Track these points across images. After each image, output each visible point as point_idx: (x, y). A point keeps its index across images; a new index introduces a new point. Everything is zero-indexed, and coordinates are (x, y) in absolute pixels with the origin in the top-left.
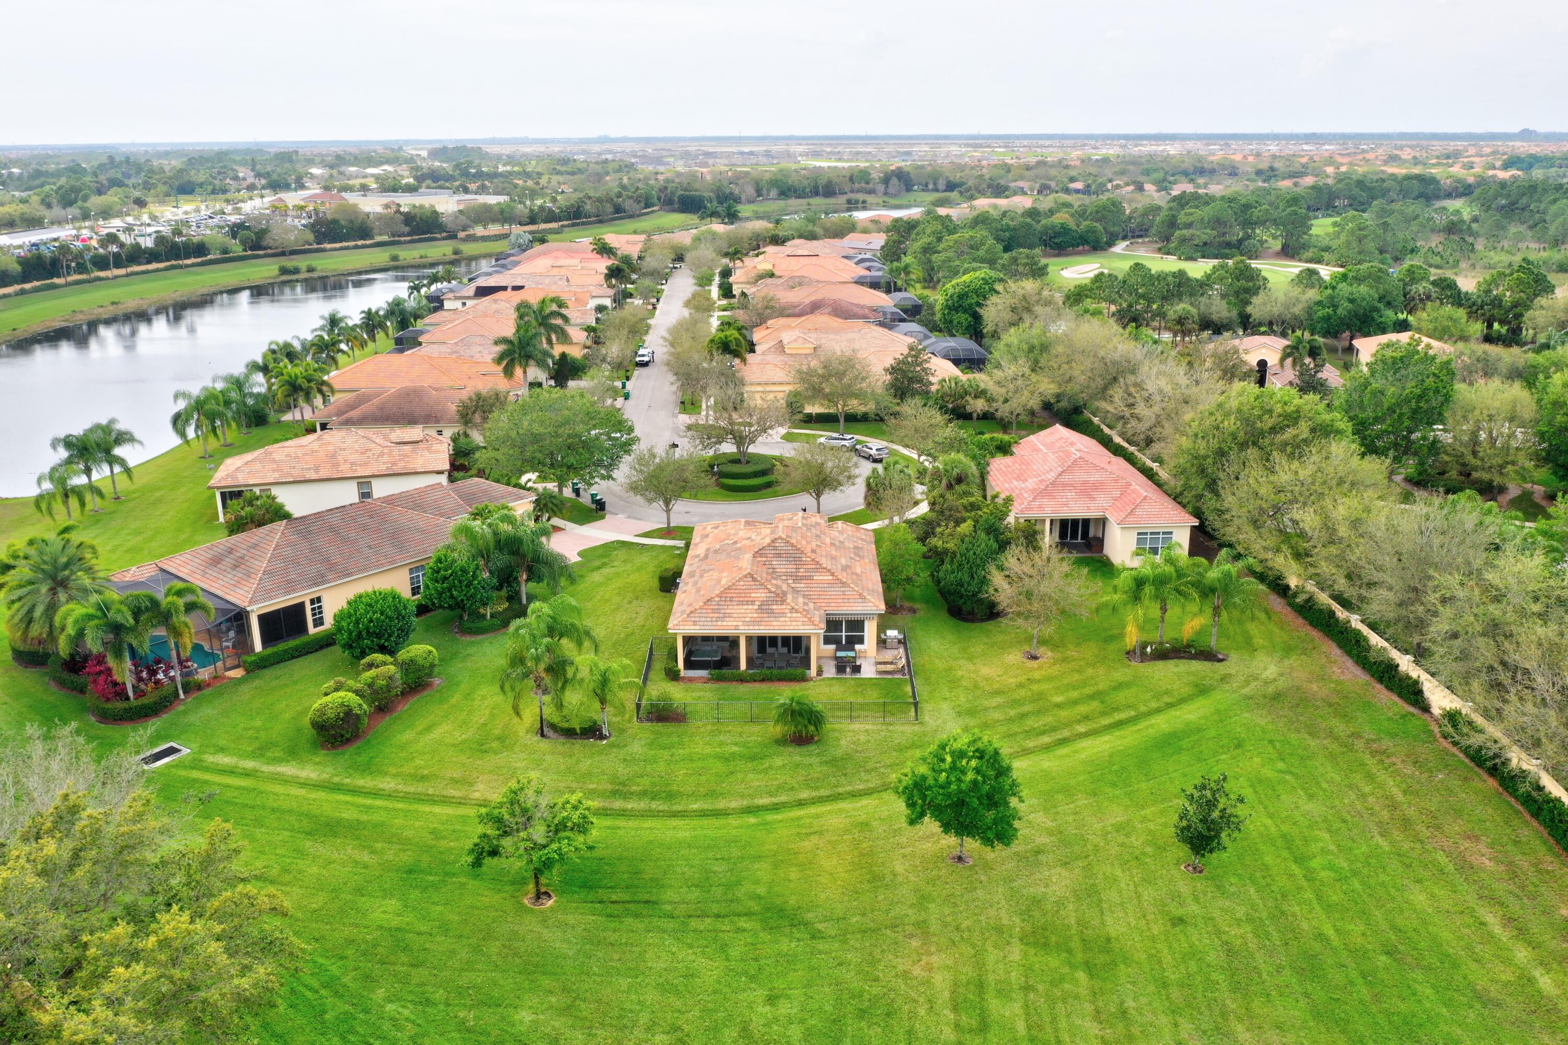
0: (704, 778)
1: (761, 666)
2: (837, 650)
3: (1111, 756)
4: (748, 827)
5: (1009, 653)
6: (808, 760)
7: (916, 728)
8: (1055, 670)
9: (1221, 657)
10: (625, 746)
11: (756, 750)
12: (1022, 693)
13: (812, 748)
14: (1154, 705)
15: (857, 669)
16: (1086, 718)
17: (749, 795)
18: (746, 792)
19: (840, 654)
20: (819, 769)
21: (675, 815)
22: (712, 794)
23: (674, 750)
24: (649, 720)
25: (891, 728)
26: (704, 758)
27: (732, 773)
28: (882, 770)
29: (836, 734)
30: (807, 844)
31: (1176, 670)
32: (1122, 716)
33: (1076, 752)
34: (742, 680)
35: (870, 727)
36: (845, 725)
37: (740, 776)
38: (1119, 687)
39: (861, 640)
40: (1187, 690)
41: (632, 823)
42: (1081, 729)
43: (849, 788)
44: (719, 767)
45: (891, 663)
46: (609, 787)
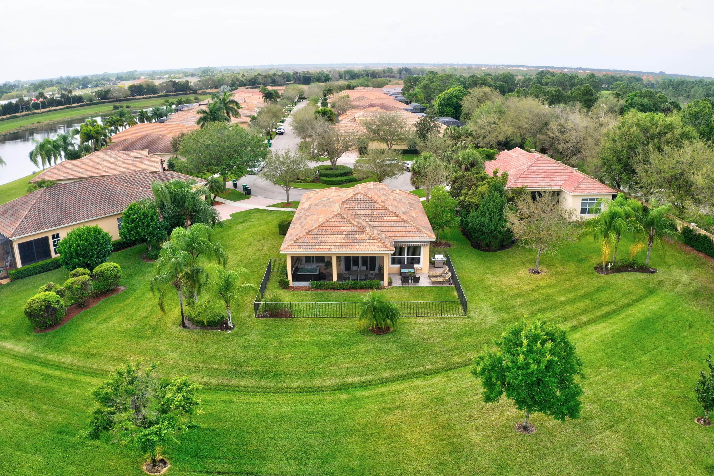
0: (304, 361)
1: (348, 278)
2: (401, 268)
3: (613, 337)
4: (341, 402)
5: (519, 270)
6: (386, 347)
7: (466, 321)
8: (553, 280)
9: (652, 270)
10: (245, 335)
11: (345, 339)
12: (536, 295)
13: (389, 336)
14: (625, 301)
15: (417, 280)
16: (585, 311)
17: (341, 375)
18: (338, 372)
19: (403, 271)
20: (396, 354)
21: (279, 391)
22: (311, 374)
23: (282, 339)
24: (264, 316)
25: (447, 321)
26: (304, 344)
27: (327, 357)
28: (446, 353)
29: (407, 326)
30: (392, 418)
31: (629, 278)
32: (608, 309)
33: (586, 335)
34: (334, 288)
35: (432, 321)
36: (412, 320)
37: (333, 359)
38: (599, 290)
39: (418, 261)
40: (641, 291)
41: (243, 398)
42: (584, 319)
43: (422, 368)
44: (316, 352)
45: (441, 276)
46: (228, 367)
